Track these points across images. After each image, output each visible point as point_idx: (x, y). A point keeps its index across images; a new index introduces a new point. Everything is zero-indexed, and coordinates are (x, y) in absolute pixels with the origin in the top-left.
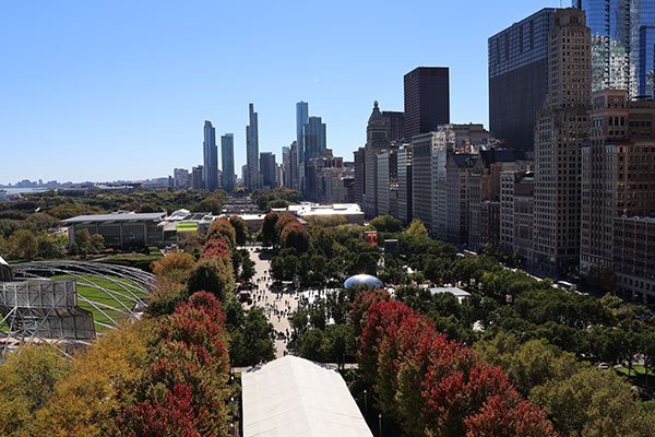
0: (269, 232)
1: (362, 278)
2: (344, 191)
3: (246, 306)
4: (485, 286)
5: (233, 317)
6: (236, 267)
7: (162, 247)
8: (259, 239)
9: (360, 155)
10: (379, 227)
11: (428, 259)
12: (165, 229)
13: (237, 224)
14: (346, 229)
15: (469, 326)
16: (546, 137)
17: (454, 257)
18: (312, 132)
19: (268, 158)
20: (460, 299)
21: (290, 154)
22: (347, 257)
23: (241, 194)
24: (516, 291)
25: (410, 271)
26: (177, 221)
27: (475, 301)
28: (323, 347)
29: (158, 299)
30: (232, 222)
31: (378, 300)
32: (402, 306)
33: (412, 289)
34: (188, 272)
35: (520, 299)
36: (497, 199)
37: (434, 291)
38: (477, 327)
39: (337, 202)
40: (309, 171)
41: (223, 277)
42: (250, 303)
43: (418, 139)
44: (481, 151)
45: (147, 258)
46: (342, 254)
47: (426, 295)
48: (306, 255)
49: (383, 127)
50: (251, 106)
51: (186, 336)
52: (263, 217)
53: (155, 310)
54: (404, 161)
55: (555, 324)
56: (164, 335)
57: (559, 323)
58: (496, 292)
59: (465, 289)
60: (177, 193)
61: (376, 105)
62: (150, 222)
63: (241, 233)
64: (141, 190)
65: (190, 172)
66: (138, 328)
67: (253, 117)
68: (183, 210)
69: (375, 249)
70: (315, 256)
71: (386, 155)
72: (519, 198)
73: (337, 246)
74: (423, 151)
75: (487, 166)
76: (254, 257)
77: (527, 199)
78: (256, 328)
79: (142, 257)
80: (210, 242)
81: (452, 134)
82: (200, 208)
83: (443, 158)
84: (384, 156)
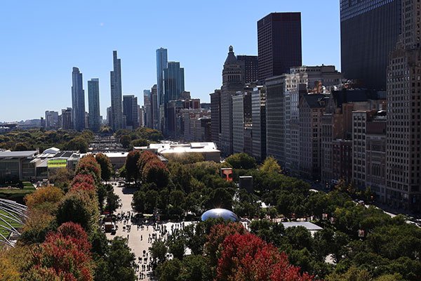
0: (132, 169)
1: (218, 212)
2: (202, 131)
3: (109, 237)
4: (337, 221)
5: (98, 246)
6: (101, 200)
7: (35, 181)
8: (122, 175)
9: (216, 97)
10: (234, 164)
11: (281, 195)
12: (38, 166)
13: (102, 161)
14: (203, 166)
15: (321, 259)
16: (399, 77)
17: (306, 193)
18: (171, 76)
19: (131, 100)
20: (313, 232)
21: (151, 97)
22: (204, 192)
23: (106, 134)
24: (368, 227)
25: (264, 205)
26: (49, 158)
27: (326, 235)
28: (181, 275)
29: (30, 229)
30: (98, 159)
31: (233, 233)
32: (256, 239)
33: (266, 223)
34: (56, 205)
35: (373, 234)
36: (349, 137)
37: (287, 225)
38: (329, 259)
39: (195, 141)
40: (169, 112)
41: (89, 209)
42: (114, 233)
43: (272, 81)
44: (333, 91)
45: (21, 191)
46: (199, 189)
47: (279, 228)
48: (166, 190)
49: (237, 70)
50: (115, 53)
51: (56, 263)
52: (126, 154)
53: (28, 239)
54: (258, 102)
55: (408, 260)
56: (36, 261)
57: (413, 258)
58: (349, 227)
59: (317, 224)
60: (48, 133)
61: (231, 49)
62: (24, 159)
63: (106, 169)
64: (16, 130)
65: (60, 114)
66: (13, 255)
67: (117, 63)
68: (53, 149)
69: (231, 185)
70: (174, 191)
71: (241, 96)
72: (372, 137)
73: (194, 181)
74: (276, 93)
75: (339, 106)
76: (118, 191)
77: (379, 137)
78: (119, 257)
79: (16, 190)
80: (78, 177)
81: (306, 76)
82: (69, 146)
83: (295, 99)
84: (239, 98)
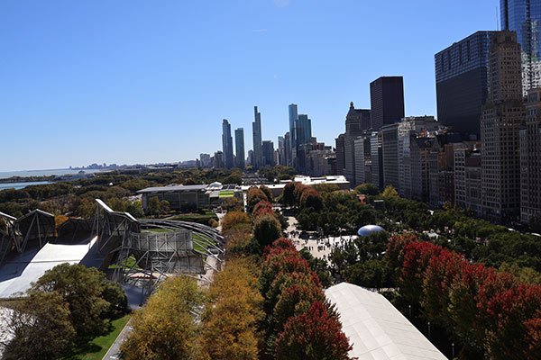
0: (289, 196)
4: (457, 232)
7: (210, 209)
8: (280, 202)
9: (340, 141)
12: (211, 196)
14: (340, 194)
16: (490, 124)
18: (301, 126)
19: (269, 145)
21: (285, 142)
23: (250, 171)
26: (215, 190)
36: (452, 169)
39: (328, 175)
40: (300, 153)
43: (387, 128)
49: (357, 121)
50: (256, 108)
54: (376, 144)
60: (206, 170)
61: (352, 104)
62: (200, 191)
64: (179, 169)
65: (212, 156)
67: (258, 116)
68: (217, 183)
71: (362, 140)
72: (470, 169)
74: (391, 136)
75: (442, 146)
77: (476, 169)
79: (200, 216)
81: (414, 124)
82: (230, 181)
83: (407, 141)
84: (359, 142)
